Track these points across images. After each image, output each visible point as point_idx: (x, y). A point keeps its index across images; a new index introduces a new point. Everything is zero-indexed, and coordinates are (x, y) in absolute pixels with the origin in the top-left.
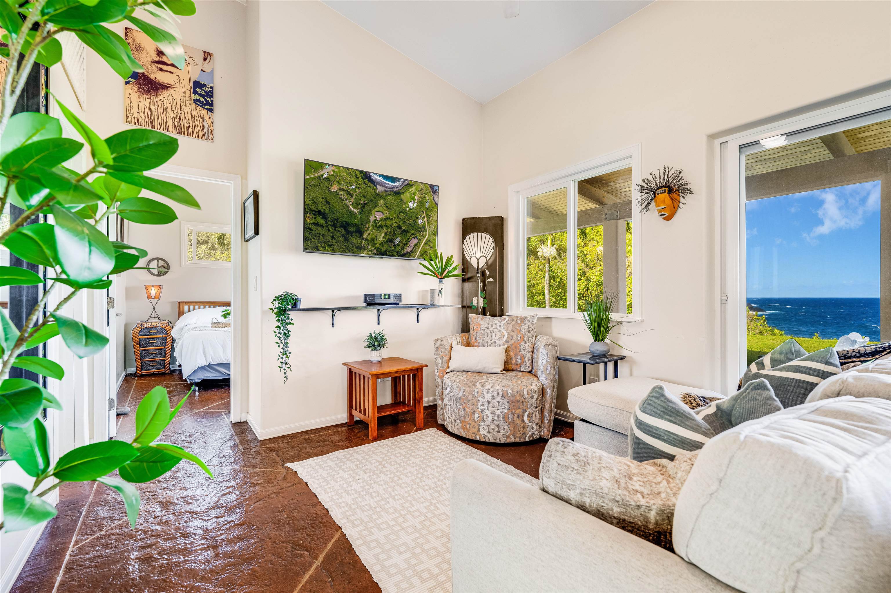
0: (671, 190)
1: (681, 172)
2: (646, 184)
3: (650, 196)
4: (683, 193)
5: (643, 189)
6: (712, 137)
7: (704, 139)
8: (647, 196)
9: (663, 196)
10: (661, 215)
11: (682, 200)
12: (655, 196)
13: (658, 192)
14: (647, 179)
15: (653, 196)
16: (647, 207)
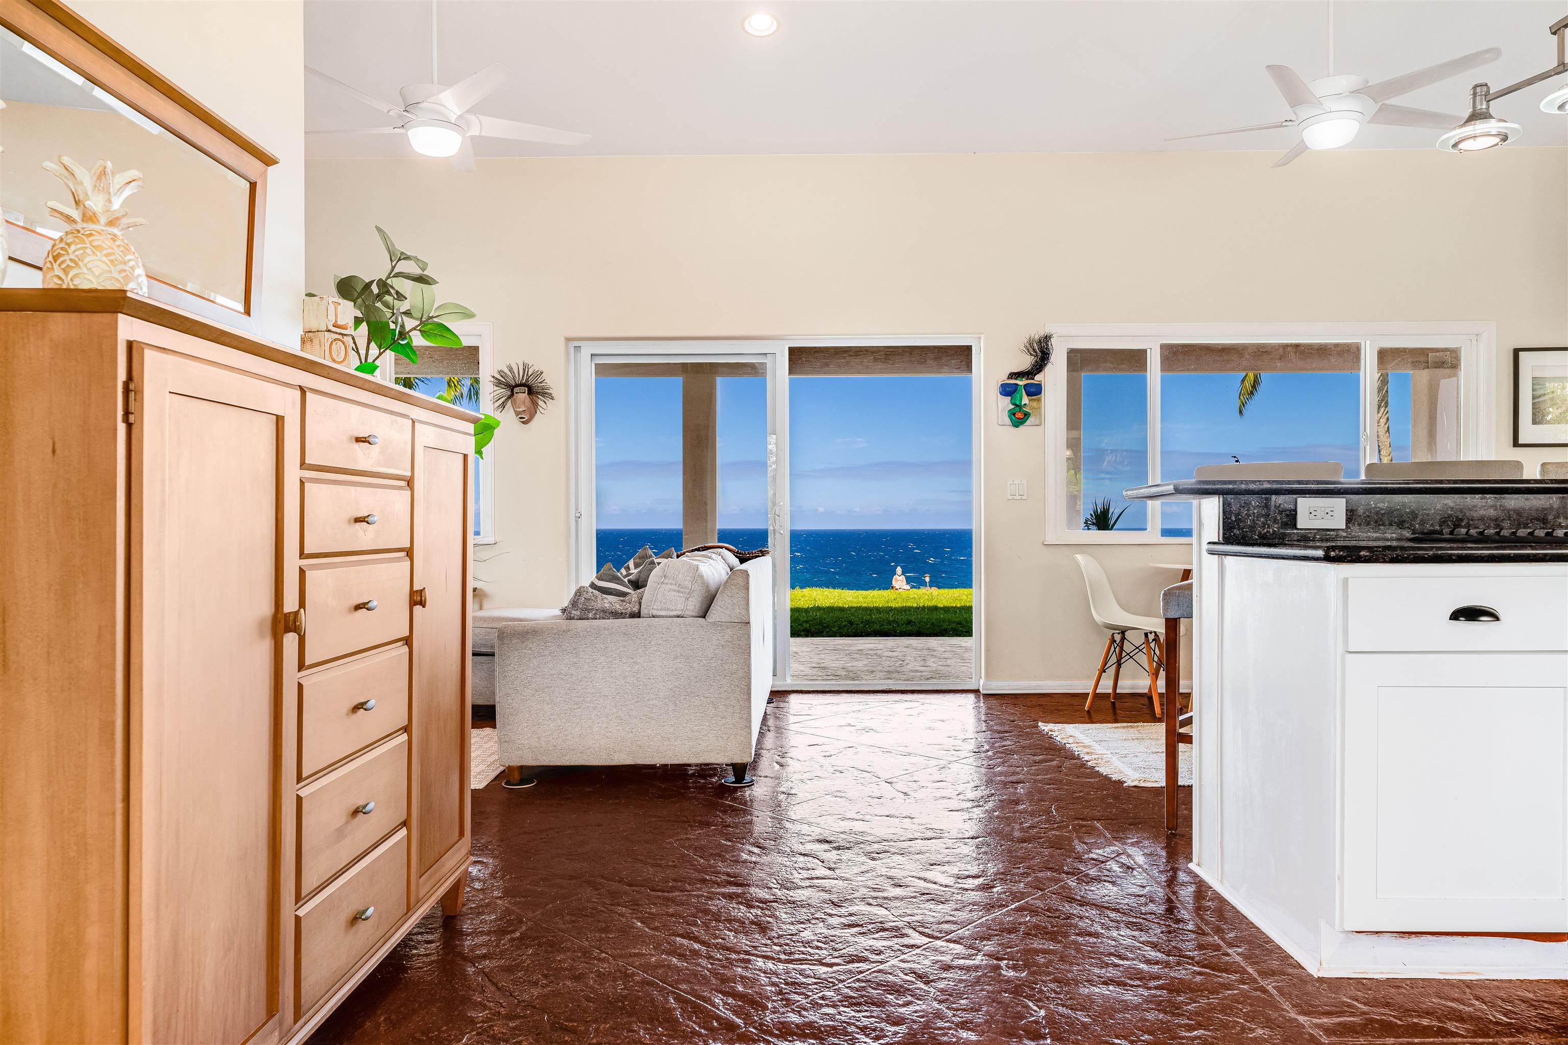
0: (531, 391)
1: (542, 373)
2: (502, 376)
3: (506, 392)
4: (544, 397)
5: (498, 383)
6: (568, 340)
7: (563, 341)
8: (502, 391)
9: (522, 396)
10: (520, 418)
11: (541, 403)
12: (512, 395)
13: (516, 390)
14: (502, 371)
15: (509, 393)
16: (503, 405)
